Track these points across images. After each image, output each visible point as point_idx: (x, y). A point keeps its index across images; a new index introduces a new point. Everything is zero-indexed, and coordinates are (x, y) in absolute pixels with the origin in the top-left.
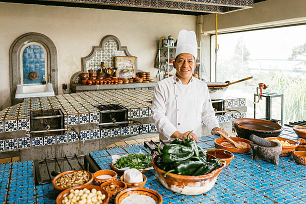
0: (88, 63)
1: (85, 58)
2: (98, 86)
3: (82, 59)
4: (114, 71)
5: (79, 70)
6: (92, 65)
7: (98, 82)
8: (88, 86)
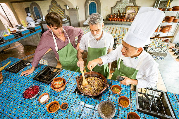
0: (114, 10)
1: (112, 7)
2: (113, 22)
3: (112, 8)
4: (125, 14)
5: (110, 13)
6: (115, 11)
7: (114, 20)
8: (109, 21)
